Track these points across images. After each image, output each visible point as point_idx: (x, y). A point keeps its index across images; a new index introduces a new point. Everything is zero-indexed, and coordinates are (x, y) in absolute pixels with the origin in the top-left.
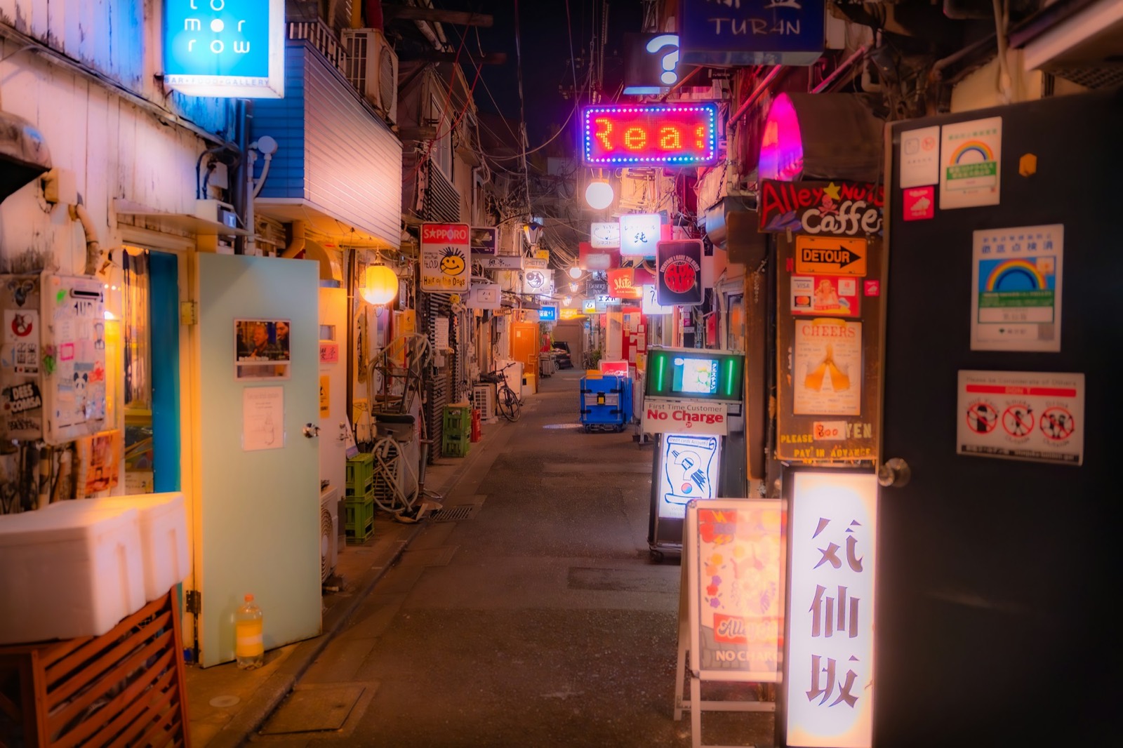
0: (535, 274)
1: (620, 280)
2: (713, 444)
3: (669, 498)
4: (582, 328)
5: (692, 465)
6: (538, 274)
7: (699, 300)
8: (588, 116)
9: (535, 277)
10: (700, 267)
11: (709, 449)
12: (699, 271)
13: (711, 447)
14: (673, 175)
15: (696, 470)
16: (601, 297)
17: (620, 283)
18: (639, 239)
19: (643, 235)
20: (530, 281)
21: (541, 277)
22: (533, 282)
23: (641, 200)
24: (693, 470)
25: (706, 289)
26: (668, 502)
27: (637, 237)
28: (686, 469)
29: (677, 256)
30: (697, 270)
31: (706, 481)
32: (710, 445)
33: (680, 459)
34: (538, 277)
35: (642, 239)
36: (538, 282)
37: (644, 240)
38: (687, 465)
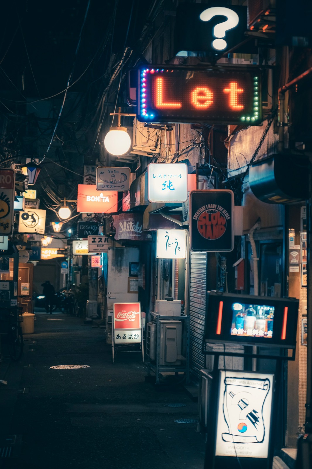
0: (30, 214)
1: (125, 222)
2: (267, 385)
3: (226, 437)
4: (60, 268)
5: (247, 405)
6: (33, 214)
7: (229, 247)
8: (144, 74)
9: (30, 217)
10: (230, 216)
11: (264, 389)
12: (230, 220)
13: (266, 387)
14: (201, 128)
15: (251, 411)
16: (94, 239)
17: (125, 226)
18: (166, 187)
19: (170, 183)
20: (25, 221)
21: (35, 216)
22: (29, 222)
23: (153, 148)
24: (249, 410)
25: (235, 236)
26: (225, 441)
27: (164, 185)
28: (242, 409)
29: (209, 206)
30: (227, 219)
31: (260, 420)
32: (264, 385)
33: (237, 398)
34: (33, 217)
35: (169, 187)
36: (33, 222)
37: (171, 188)
38: (243, 406)
